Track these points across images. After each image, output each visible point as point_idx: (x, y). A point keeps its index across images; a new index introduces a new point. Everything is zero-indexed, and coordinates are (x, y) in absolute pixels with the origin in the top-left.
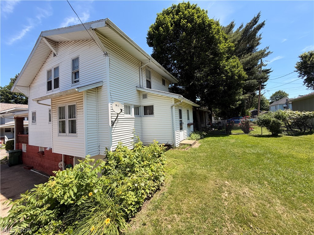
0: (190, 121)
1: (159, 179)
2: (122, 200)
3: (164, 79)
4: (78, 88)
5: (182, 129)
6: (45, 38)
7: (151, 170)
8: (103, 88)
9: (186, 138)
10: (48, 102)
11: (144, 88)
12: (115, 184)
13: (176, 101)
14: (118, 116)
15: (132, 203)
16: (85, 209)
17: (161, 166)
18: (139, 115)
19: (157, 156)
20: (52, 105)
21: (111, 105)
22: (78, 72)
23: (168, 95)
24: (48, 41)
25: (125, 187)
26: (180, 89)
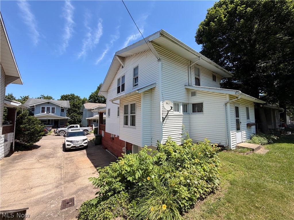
0: (251, 120)
1: (213, 182)
2: (175, 192)
3: (215, 74)
4: (138, 90)
5: (240, 130)
6: (118, 56)
7: (203, 170)
8: (156, 89)
9: (244, 140)
10: (118, 101)
11: (192, 86)
12: (168, 175)
13: (231, 97)
14: (168, 113)
15: (185, 198)
16: (144, 190)
17: (214, 168)
18: (187, 112)
19: (209, 156)
20: (120, 104)
21: (162, 103)
22: (137, 77)
23: (222, 92)
24: (119, 58)
25: (178, 180)
26: (236, 84)
